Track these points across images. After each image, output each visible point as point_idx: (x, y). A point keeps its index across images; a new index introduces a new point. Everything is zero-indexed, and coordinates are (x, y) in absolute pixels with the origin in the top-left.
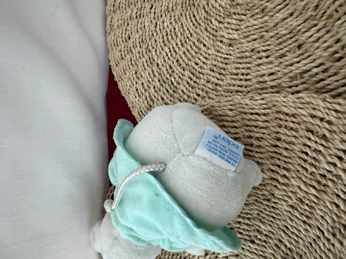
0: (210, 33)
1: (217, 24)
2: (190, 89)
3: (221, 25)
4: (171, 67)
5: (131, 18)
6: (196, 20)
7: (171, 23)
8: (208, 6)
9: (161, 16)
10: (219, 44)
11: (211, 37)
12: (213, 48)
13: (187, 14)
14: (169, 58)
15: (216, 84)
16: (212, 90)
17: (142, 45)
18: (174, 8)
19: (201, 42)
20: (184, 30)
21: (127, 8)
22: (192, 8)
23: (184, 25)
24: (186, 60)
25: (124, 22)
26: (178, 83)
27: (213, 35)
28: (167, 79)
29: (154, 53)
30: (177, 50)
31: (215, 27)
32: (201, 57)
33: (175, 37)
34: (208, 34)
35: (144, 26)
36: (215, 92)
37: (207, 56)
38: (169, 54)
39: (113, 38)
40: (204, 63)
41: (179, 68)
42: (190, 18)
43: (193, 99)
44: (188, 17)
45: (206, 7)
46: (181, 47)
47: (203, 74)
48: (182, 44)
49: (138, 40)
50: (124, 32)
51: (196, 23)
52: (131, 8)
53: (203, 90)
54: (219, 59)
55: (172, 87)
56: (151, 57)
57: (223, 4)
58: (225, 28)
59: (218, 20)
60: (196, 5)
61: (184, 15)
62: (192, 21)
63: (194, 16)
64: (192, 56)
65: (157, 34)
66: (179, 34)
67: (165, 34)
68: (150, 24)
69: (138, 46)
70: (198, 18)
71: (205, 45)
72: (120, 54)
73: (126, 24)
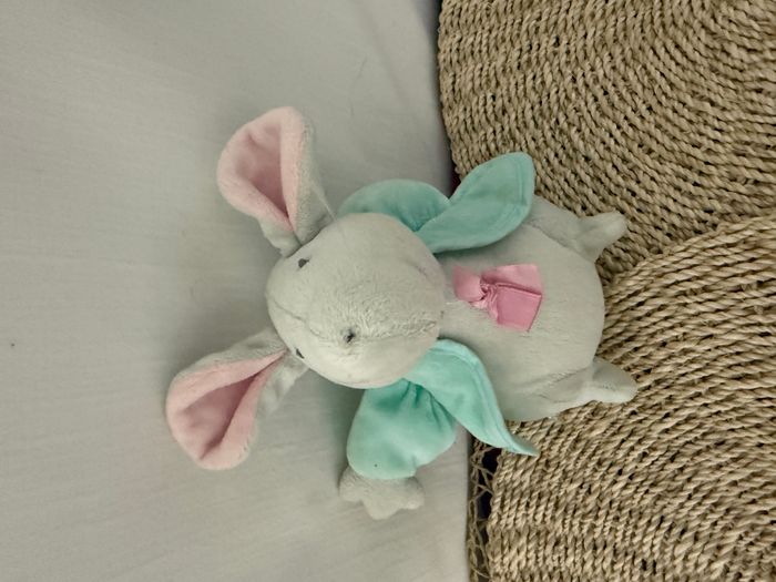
0: (726, 76)
1: (744, 54)
2: (687, 202)
3: (755, 57)
4: (625, 160)
5: (504, 71)
6: (684, 54)
7: (614, 68)
8: (716, 21)
9: (586, 57)
10: (754, 96)
11: (731, 84)
12: (736, 107)
13: (658, 44)
14: (616, 142)
15: (756, 182)
16: (749, 196)
17: (539, 122)
18: (621, 37)
19: (702, 98)
20: (652, 80)
21: (493, 52)
22: (671, 30)
23: (651, 69)
24: (666, 140)
25: (489, 81)
26: (651, 192)
27: (735, 80)
28: (618, 186)
29: (576, 137)
30: (637, 121)
31: (738, 64)
32: (709, 131)
33: (628, 97)
34: (722, 79)
35: (543, 83)
36: (756, 201)
37: (723, 126)
38: (617, 134)
39: (462, 117)
40: (716, 141)
41: (647, 158)
42: (667, 51)
43: (695, 222)
44: (661, 52)
45: (711, 24)
46: (646, 114)
47: (716, 165)
48: (650, 109)
49: (529, 114)
50: (490, 101)
51: (683, 61)
52: (502, 50)
53: (720, 199)
54: (760, 129)
55: (634, 201)
56: (568, 145)
57: (758, 12)
58: (766, 61)
59: (744, 47)
60: (680, 22)
61: (647, 48)
62: (672, 58)
63: (677, 46)
64: (682, 131)
65: (578, 94)
66: (639, 88)
67: (600, 94)
68: (558, 77)
69: (532, 124)
70: (689, 49)
71: (713, 104)
72: (484, 148)
73: (493, 83)
